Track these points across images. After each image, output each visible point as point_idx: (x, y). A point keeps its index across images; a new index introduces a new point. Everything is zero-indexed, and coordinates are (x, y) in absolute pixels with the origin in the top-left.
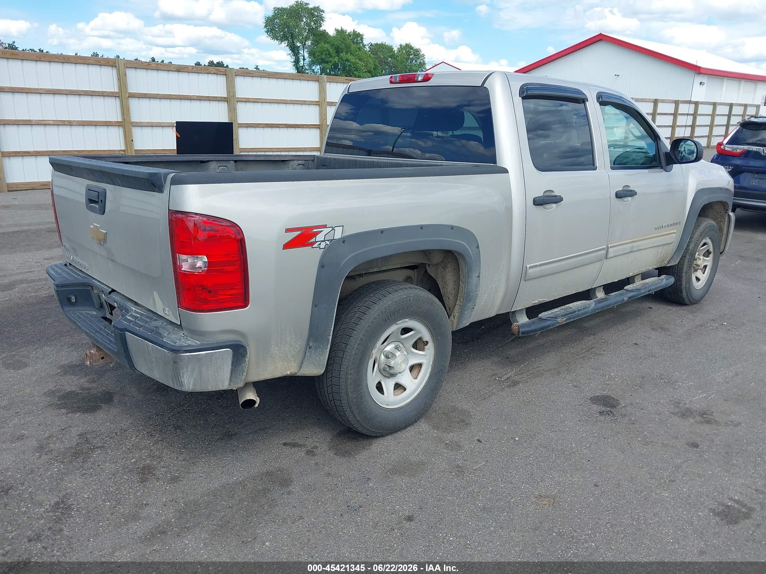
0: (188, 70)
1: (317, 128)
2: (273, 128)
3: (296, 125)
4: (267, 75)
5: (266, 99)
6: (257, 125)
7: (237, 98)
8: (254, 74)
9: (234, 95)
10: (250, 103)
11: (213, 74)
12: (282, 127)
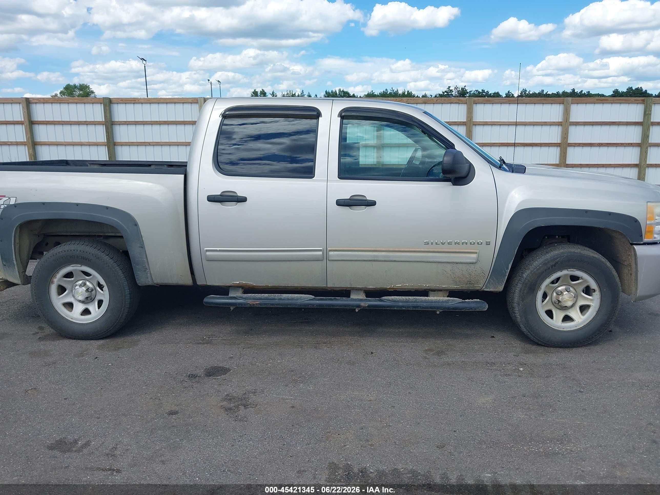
0: (433, 101)
1: (557, 146)
2: (509, 147)
3: (534, 144)
4: (508, 101)
5: (504, 122)
6: (493, 144)
7: (473, 122)
8: (494, 101)
9: (470, 119)
10: (488, 126)
11: (455, 103)
12: (518, 146)
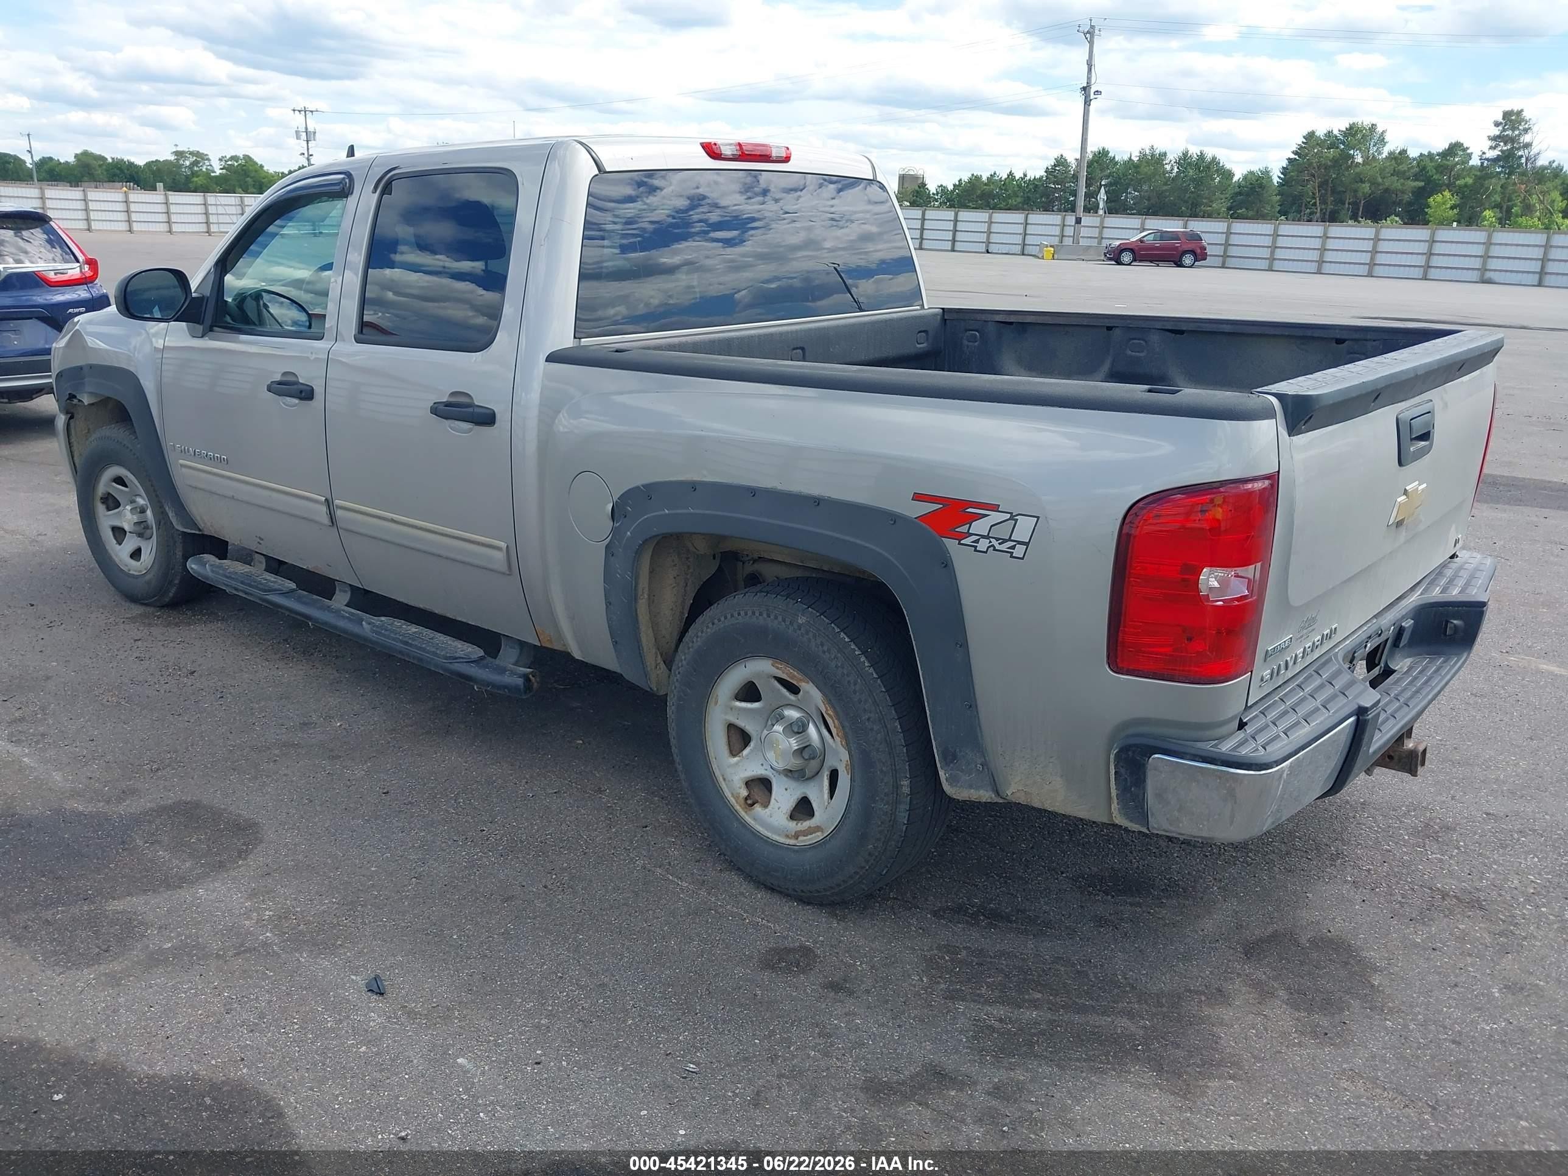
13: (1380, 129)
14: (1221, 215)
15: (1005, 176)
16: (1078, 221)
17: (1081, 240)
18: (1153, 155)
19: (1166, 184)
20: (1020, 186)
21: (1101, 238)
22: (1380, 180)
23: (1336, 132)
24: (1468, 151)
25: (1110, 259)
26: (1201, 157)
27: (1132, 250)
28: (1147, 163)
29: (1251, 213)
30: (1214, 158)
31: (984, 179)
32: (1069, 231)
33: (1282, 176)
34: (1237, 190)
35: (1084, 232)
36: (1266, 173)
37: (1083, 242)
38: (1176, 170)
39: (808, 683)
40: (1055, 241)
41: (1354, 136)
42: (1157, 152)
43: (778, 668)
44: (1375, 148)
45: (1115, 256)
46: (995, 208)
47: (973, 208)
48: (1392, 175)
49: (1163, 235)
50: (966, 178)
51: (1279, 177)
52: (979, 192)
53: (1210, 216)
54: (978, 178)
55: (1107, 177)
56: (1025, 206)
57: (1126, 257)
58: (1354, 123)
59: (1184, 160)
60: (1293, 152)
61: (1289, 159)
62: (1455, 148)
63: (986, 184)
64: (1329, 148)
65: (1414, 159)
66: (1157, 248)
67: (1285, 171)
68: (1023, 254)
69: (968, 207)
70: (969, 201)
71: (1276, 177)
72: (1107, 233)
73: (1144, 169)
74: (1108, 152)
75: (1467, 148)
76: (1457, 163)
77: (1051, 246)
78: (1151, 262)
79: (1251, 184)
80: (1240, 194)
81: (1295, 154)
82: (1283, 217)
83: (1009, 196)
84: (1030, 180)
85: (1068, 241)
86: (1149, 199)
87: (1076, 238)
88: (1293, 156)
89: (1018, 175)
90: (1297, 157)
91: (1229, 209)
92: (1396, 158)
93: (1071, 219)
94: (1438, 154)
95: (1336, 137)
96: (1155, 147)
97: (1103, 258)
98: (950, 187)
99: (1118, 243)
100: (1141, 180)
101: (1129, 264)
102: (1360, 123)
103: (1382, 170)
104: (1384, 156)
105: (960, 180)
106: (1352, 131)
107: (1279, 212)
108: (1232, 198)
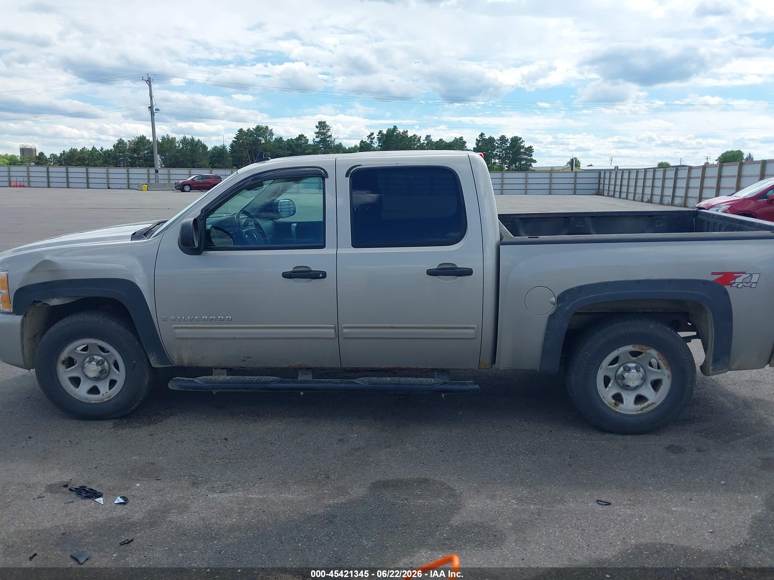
13: (270, 128)
14: (206, 167)
15: (90, 149)
16: (157, 171)
17: (159, 181)
18: (168, 139)
19: (177, 152)
20: (100, 154)
21: (169, 180)
22: (274, 151)
23: (252, 129)
24: (307, 138)
25: (179, 189)
26: (193, 139)
27: (189, 185)
28: (166, 142)
29: (221, 165)
30: (199, 140)
31: (79, 150)
32: (152, 177)
33: (231, 148)
34: (212, 155)
35: (160, 177)
36: (224, 147)
37: (161, 182)
38: (181, 146)
39: (650, 349)
40: (146, 181)
41: (260, 131)
42: (171, 137)
43: (635, 347)
44: (269, 137)
45: (181, 188)
46: (88, 165)
47: (75, 166)
48: (278, 148)
49: (203, 177)
50: (67, 150)
51: (229, 149)
52: (77, 157)
53: (201, 167)
54: (75, 150)
55: (147, 149)
56: (105, 164)
57: (187, 188)
58: (258, 126)
59: (184, 141)
60: (234, 138)
61: (233, 141)
62: (301, 137)
63: (80, 154)
64: (250, 136)
65: (286, 141)
66: (201, 183)
67: (232, 146)
68: (129, 189)
69: (72, 165)
70: (72, 162)
71: (228, 148)
72: (172, 177)
73: (166, 146)
74: (145, 138)
75: (306, 137)
76: (303, 143)
77: (145, 184)
78: (199, 190)
79: (218, 152)
80: (213, 156)
81: (236, 139)
82: (235, 167)
83: (95, 160)
84: (105, 151)
85: (152, 182)
86: (170, 160)
87: (156, 179)
88: (235, 140)
89: (98, 148)
90: (236, 140)
91: (210, 164)
92: (278, 141)
93: (152, 171)
94: (295, 139)
95: (252, 131)
96: (169, 135)
97: (174, 189)
98: (59, 155)
99: (182, 181)
100: (164, 150)
101: (189, 192)
102: (261, 125)
103: (274, 146)
104: (274, 140)
105: (64, 151)
106: (258, 129)
107: (233, 165)
108: (210, 158)
